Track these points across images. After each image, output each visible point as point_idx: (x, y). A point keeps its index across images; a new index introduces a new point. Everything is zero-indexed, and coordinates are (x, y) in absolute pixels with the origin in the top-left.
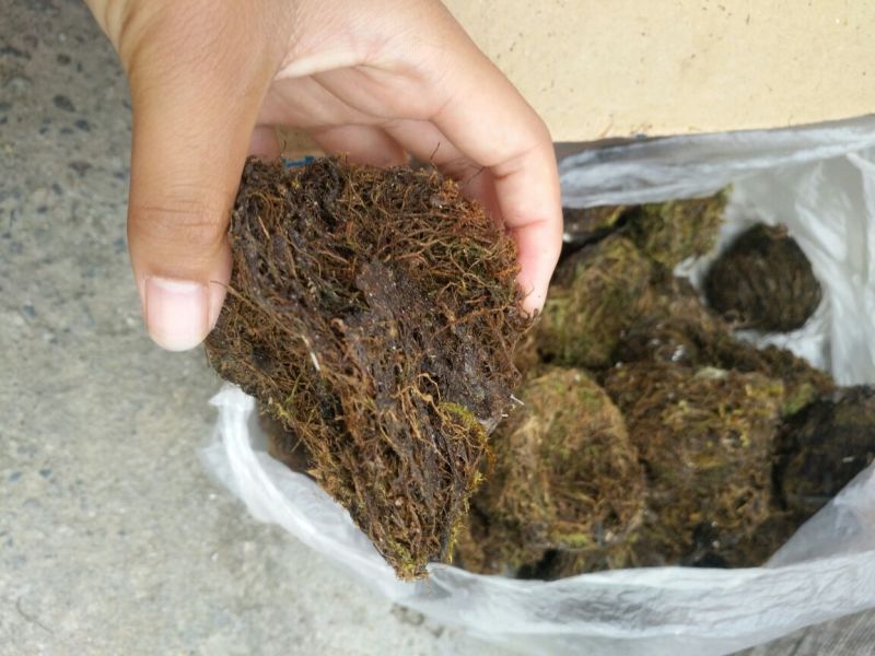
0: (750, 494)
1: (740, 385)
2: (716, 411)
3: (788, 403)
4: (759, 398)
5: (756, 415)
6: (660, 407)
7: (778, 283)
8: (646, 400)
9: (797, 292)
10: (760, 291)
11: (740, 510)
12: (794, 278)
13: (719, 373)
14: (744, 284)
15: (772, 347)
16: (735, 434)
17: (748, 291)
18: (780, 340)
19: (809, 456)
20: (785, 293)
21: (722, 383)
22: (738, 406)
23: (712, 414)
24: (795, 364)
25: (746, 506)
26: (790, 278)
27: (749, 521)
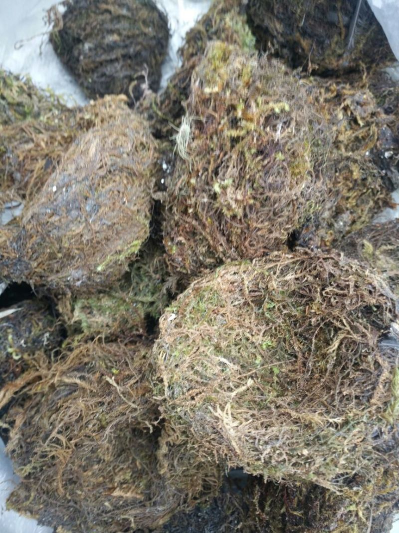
0: (345, 109)
1: (206, 101)
2: (235, 141)
3: (244, 44)
4: (226, 77)
5: (248, 85)
6: (220, 216)
7: (111, 32)
8: (208, 230)
9: (124, 12)
10: (119, 53)
11: (361, 123)
12: (108, 11)
13: (185, 128)
14: (109, 70)
15: (181, 51)
16: (270, 119)
17: (118, 66)
18: (176, 42)
19: (304, 33)
20: (123, 25)
21: (199, 125)
22: (233, 108)
23: (238, 147)
24: (202, 28)
25: (357, 114)
26: (107, 16)
27: (373, 114)
